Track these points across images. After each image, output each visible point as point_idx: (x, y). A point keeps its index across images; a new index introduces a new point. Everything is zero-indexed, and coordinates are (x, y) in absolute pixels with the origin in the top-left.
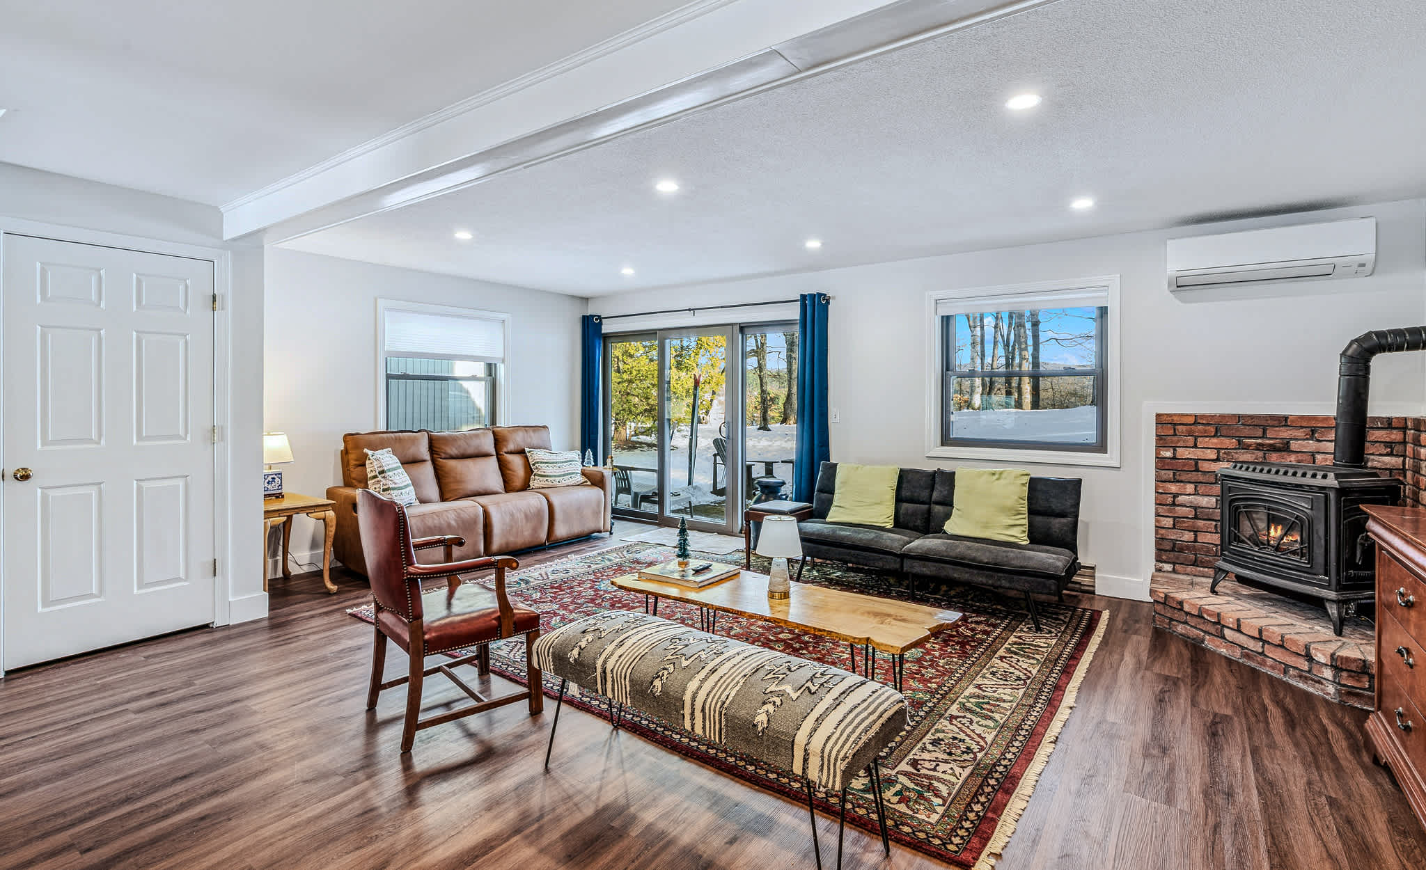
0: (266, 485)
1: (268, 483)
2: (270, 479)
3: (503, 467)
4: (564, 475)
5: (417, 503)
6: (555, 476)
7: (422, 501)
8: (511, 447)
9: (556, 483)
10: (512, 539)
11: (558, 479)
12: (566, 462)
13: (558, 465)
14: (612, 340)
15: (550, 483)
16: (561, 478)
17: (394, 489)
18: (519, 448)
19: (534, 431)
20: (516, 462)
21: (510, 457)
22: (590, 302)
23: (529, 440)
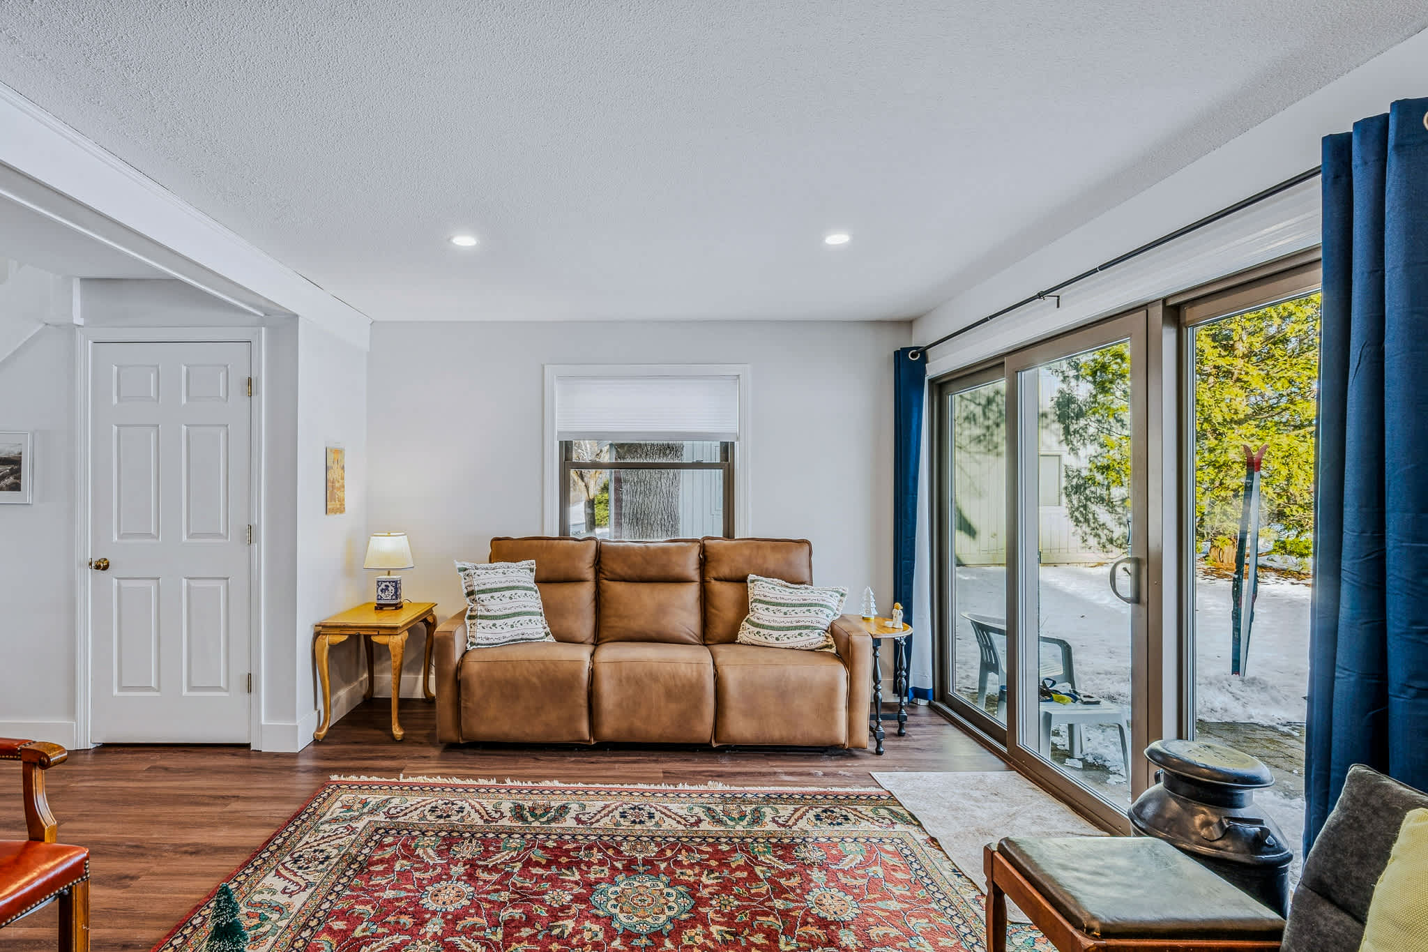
0: (380, 593)
1: (382, 591)
2: (383, 586)
3: (705, 599)
4: (788, 629)
5: (551, 639)
6: (772, 628)
7: (562, 639)
8: (725, 570)
9: (772, 641)
10: (638, 724)
11: (776, 634)
12: (801, 605)
13: (784, 609)
14: (953, 387)
15: (762, 639)
16: (782, 633)
17: (482, 617)
18: (740, 574)
19: (773, 548)
20: (725, 594)
21: (717, 587)
22: (915, 325)
23: (760, 561)
